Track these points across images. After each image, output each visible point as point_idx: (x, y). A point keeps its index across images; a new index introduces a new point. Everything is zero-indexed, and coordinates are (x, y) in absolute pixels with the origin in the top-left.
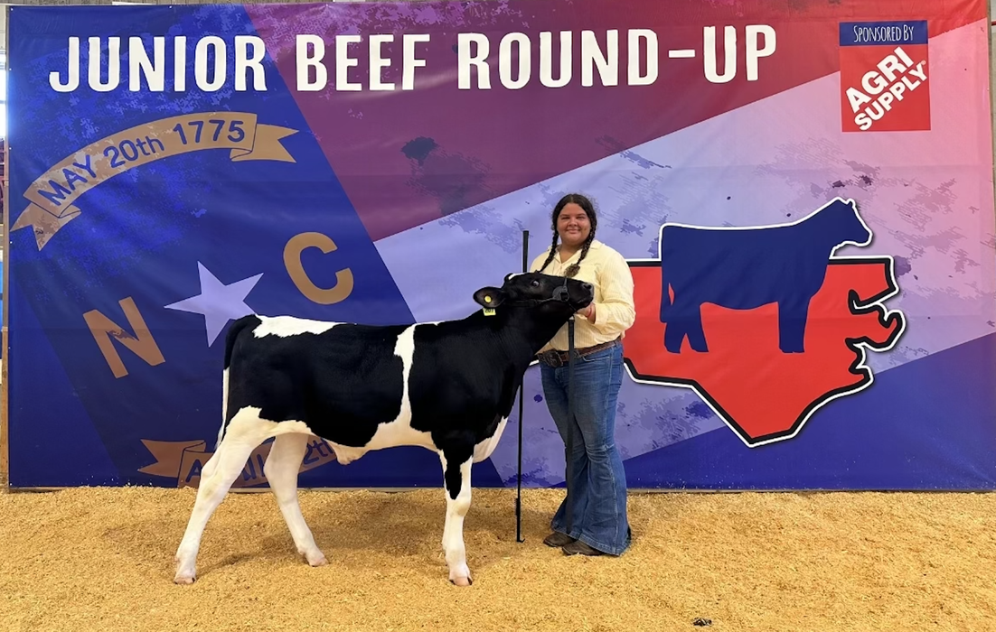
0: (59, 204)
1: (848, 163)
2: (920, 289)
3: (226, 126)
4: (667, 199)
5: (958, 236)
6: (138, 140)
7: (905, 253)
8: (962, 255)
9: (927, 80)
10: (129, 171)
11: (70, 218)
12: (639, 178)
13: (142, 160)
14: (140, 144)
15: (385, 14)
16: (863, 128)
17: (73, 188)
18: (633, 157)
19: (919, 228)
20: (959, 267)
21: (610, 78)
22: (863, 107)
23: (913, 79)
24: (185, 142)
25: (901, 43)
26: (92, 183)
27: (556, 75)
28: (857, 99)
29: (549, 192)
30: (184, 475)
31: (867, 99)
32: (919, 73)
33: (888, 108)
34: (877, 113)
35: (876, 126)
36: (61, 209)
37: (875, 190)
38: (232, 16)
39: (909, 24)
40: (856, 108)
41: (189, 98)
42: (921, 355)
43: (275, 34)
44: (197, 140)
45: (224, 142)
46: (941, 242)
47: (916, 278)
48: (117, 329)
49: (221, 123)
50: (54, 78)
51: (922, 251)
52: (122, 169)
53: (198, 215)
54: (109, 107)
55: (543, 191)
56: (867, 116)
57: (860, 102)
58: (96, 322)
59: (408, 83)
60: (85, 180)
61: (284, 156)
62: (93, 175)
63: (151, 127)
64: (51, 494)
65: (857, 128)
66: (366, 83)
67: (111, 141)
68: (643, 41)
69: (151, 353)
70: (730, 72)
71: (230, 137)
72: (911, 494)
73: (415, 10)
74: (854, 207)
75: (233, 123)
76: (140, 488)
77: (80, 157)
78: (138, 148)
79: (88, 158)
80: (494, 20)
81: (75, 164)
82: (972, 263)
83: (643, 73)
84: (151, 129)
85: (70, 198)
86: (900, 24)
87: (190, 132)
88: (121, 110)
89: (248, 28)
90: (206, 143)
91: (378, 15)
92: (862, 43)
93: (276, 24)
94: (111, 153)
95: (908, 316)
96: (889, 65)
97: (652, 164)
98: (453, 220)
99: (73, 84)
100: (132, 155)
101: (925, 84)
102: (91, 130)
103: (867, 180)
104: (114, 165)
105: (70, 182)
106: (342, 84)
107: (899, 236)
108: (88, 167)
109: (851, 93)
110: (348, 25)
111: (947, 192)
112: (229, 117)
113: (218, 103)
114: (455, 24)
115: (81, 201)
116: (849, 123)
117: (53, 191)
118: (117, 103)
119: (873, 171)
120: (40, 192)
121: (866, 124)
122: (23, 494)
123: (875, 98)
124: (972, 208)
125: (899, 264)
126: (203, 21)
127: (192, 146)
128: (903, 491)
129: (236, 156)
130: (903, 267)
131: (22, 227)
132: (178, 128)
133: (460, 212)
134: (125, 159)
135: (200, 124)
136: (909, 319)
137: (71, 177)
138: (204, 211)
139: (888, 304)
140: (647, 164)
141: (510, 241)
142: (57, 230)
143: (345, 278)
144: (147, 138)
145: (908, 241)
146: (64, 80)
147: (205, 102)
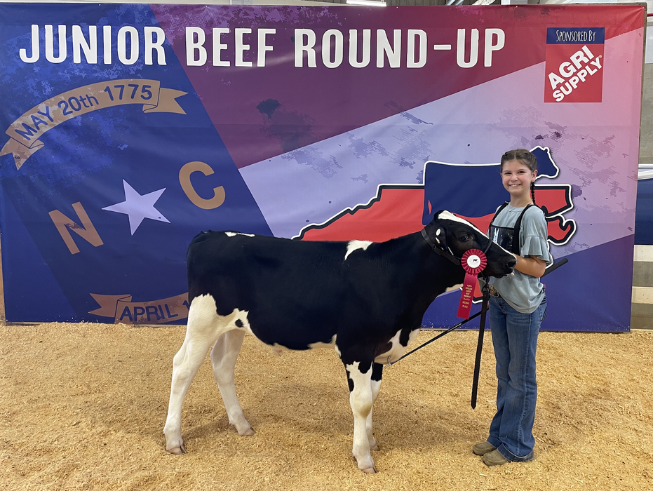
0: (29, 139)
1: (546, 124)
2: (587, 206)
3: (140, 89)
4: (430, 145)
5: (614, 172)
6: (81, 97)
7: (579, 183)
8: (615, 184)
9: (602, 68)
10: (75, 118)
11: (37, 149)
12: (412, 130)
13: (84, 110)
14: (82, 100)
15: (246, 14)
16: (558, 100)
17: (38, 128)
18: (409, 116)
19: (589, 167)
20: (613, 192)
21: (395, 63)
22: (559, 86)
23: (593, 67)
24: (112, 99)
25: (587, 43)
26: (50, 126)
27: (360, 59)
28: (555, 80)
29: (354, 138)
30: (119, 315)
31: (562, 81)
32: (597, 64)
33: (575, 87)
34: (567, 90)
35: (567, 99)
36: (30, 143)
37: (563, 141)
38: (141, 12)
39: (593, 30)
40: (554, 87)
41: (114, 69)
42: (585, 248)
43: (172, 26)
44: (121, 98)
45: (138, 100)
46: (603, 176)
47: (585, 199)
48: (72, 223)
49: (136, 86)
50: (23, 52)
51: (590, 182)
52: (71, 116)
53: (122, 149)
54: (60, 73)
55: (350, 138)
56: (561, 92)
57: (557, 82)
58: (57, 217)
59: (261, 62)
60: (46, 124)
61: (179, 110)
62: (52, 121)
63: (89, 89)
64: (33, 327)
65: (554, 100)
66: (233, 61)
67: (62, 97)
68: (417, 37)
69: (94, 239)
70: (474, 61)
71: (142, 96)
72: (572, 334)
73: (266, 12)
74: (548, 153)
75: (144, 87)
76: (91, 323)
77: (42, 107)
78: (81, 103)
79: (47, 108)
80: (319, 20)
81: (39, 112)
82: (621, 190)
83: (417, 59)
84: (88, 90)
85: (36, 135)
86: (587, 30)
87: (116, 92)
88: (69, 76)
89: (154, 21)
90: (127, 100)
91: (241, 15)
92: (561, 42)
93: (172, 19)
94: (63, 105)
95: (578, 223)
96: (578, 58)
97: (421, 121)
98: (290, 155)
99: (35, 58)
100: (77, 107)
101: (600, 71)
102: (49, 90)
103: (558, 135)
104: (65, 114)
105: (36, 125)
106: (217, 62)
107: (577, 172)
108: (47, 114)
109: (552, 76)
110: (221, 21)
111: (609, 144)
112: (141, 82)
113: (134, 73)
114: (292, 21)
115: (44, 137)
116: (549, 97)
117: (24, 130)
118: (65, 71)
119: (563, 129)
120: (16, 130)
121: (560, 97)
122: (15, 327)
123: (567, 80)
124: (624, 154)
125: (575, 190)
126: (122, 16)
127: (117, 102)
128: (568, 332)
129: (147, 109)
130: (577, 192)
131: (5, 154)
132: (108, 89)
133: (296, 151)
134: (72, 110)
135: (122, 87)
136: (579, 225)
137: (37, 121)
138: (126, 146)
139: (566, 215)
140: (418, 121)
141: (327, 170)
142: (28, 157)
143: (220, 193)
144: (87, 95)
145: (581, 175)
146: (29, 55)
147: (125, 72)
